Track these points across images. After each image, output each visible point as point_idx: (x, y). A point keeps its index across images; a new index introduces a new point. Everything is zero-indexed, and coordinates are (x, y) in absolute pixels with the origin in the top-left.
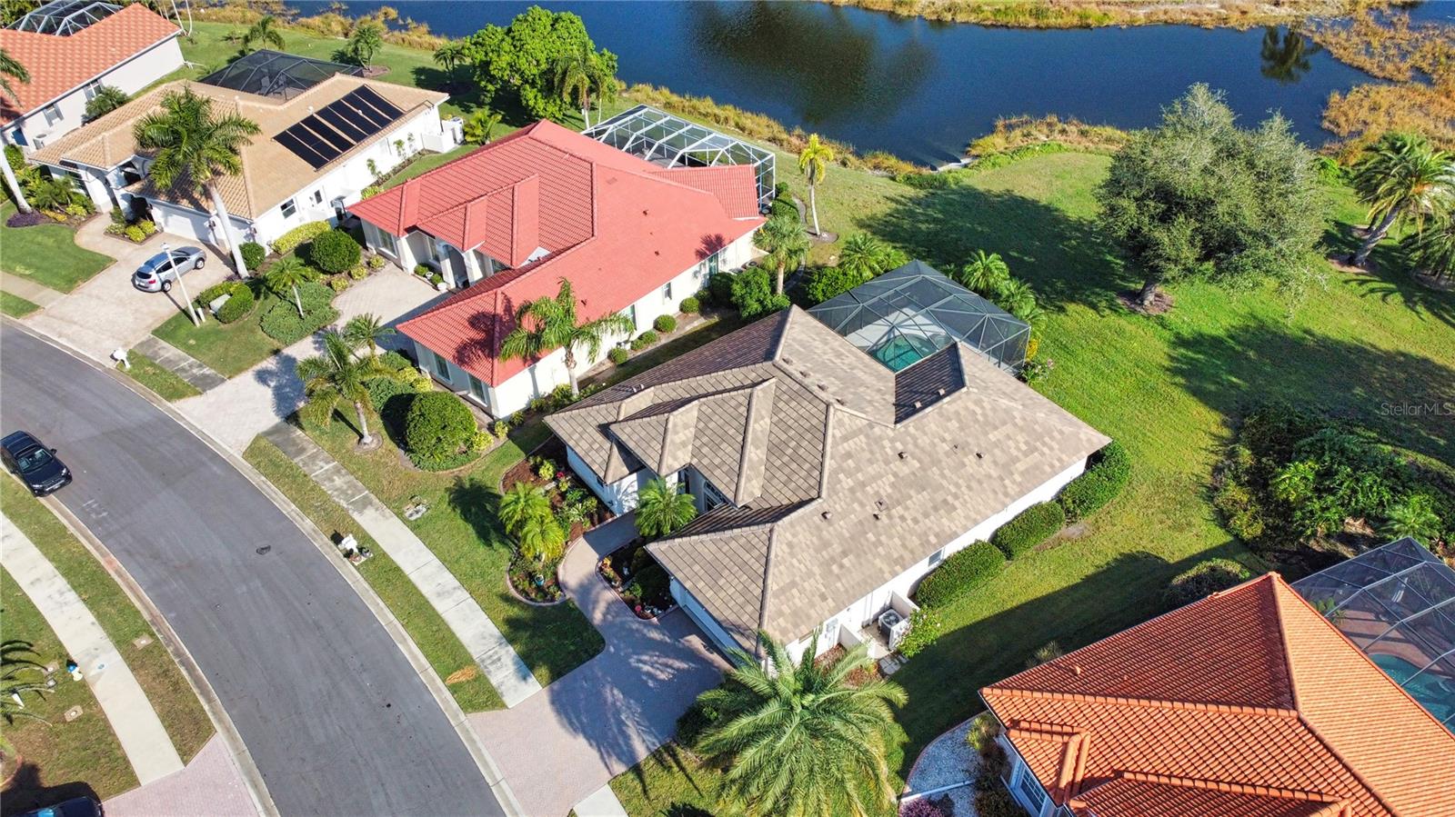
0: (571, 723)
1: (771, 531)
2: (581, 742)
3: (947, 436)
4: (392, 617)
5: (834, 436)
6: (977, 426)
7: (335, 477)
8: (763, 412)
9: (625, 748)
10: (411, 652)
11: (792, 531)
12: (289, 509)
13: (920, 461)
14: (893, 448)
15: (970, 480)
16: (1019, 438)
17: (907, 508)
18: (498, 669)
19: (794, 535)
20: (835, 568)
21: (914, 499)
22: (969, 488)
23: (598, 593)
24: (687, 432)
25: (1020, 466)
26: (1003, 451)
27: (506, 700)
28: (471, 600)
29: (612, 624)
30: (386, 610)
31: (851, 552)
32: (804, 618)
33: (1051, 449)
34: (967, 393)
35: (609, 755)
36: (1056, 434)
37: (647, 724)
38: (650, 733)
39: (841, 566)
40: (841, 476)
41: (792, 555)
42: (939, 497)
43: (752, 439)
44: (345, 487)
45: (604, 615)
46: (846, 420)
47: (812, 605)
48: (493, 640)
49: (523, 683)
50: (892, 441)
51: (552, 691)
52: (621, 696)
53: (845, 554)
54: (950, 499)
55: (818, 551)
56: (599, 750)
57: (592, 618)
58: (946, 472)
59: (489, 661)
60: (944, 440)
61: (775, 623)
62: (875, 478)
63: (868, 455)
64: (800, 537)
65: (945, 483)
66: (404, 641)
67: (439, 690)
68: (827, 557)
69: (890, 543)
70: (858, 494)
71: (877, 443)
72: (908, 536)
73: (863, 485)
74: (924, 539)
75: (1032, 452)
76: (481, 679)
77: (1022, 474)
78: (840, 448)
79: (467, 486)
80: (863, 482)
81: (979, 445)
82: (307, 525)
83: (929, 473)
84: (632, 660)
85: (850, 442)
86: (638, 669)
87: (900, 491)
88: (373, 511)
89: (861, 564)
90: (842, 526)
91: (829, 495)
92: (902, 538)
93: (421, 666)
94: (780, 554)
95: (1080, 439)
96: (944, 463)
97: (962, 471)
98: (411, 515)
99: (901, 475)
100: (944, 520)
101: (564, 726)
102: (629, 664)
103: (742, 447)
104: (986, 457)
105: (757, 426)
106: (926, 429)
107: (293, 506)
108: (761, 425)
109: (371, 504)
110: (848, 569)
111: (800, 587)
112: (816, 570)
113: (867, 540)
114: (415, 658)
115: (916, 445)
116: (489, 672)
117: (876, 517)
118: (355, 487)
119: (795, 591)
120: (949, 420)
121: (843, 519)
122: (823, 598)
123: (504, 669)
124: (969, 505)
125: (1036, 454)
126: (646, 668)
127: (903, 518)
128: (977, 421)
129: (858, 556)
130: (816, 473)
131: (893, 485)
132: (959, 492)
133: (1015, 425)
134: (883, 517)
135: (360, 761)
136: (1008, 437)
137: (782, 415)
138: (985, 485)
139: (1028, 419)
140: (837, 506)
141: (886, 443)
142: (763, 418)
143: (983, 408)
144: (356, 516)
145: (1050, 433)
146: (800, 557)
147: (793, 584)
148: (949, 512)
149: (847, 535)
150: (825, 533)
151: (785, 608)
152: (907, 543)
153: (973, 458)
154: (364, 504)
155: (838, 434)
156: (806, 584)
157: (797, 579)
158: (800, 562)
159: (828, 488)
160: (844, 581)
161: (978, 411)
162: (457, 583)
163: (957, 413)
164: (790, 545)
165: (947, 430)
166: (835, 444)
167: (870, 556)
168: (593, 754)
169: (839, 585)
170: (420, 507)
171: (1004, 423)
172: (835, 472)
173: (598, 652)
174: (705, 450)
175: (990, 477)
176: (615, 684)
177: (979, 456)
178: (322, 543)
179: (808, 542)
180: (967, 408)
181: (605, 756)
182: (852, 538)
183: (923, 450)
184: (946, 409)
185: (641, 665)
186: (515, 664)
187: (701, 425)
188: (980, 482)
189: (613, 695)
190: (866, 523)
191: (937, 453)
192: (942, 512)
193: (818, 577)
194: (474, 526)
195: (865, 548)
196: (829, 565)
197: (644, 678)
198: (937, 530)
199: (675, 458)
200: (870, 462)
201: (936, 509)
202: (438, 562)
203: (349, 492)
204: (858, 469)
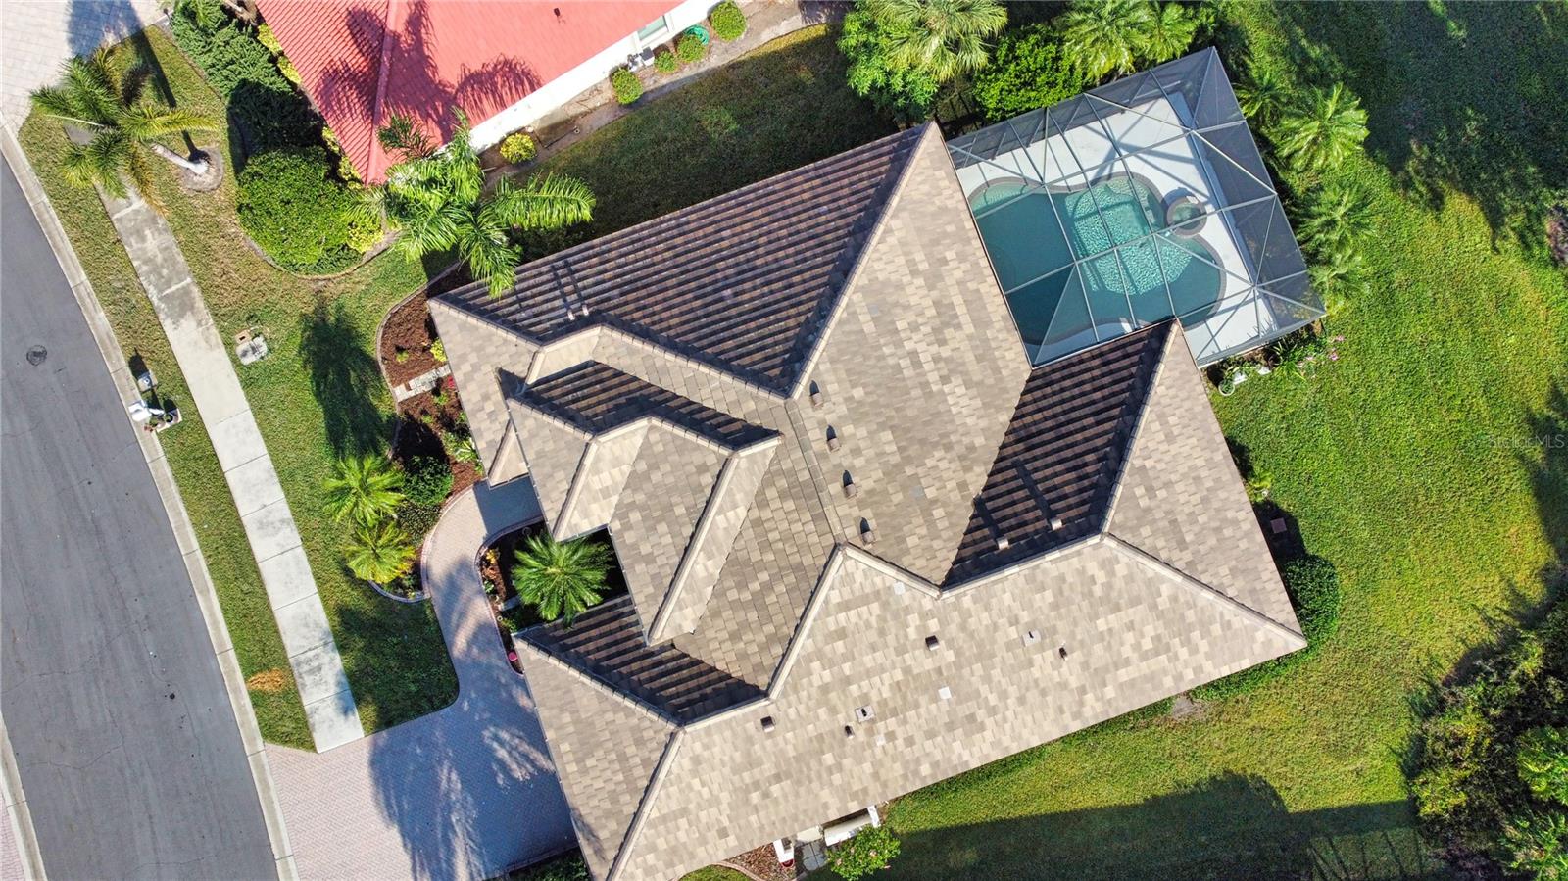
0: (389, 806)
1: (673, 736)
2: (394, 836)
3: (1025, 617)
4: (196, 545)
5: (827, 601)
6: (1085, 604)
7: (147, 232)
8: (739, 497)
9: (444, 865)
10: (212, 615)
11: (705, 740)
12: (79, 279)
13: (958, 653)
14: (924, 627)
15: (1027, 689)
16: (1149, 630)
17: (905, 722)
18: (316, 684)
19: (706, 747)
20: (755, 797)
21: (922, 710)
22: (1022, 700)
23: (470, 599)
24: (616, 472)
25: (1124, 675)
26: (1109, 647)
27: (318, 737)
28: (301, 552)
29: (477, 664)
30: (190, 529)
31: (788, 776)
32: (686, 856)
33: (1194, 651)
34: (1095, 546)
35: (423, 869)
36: (1216, 629)
37: (479, 840)
38: (481, 854)
39: (766, 795)
40: (816, 665)
41: (695, 773)
42: (963, 710)
43: (706, 540)
44: (159, 259)
45: (470, 644)
46: (859, 577)
47: (703, 841)
48: (318, 634)
49: (342, 717)
50: (925, 616)
51: (375, 744)
52: (459, 786)
53: (778, 778)
54: (981, 714)
55: (736, 771)
56: (413, 858)
57: (452, 643)
58: (996, 673)
59: (305, 668)
60: (1015, 621)
61: (639, 860)
62: (869, 674)
63: (872, 636)
64: (716, 749)
65: (984, 690)
66: (205, 591)
67: (237, 690)
68: (747, 780)
69: (856, 770)
70: (833, 695)
71: (896, 616)
72: (887, 762)
73: (847, 681)
74: (912, 767)
75: (1158, 654)
76: (291, 695)
77: (1121, 686)
78: (831, 620)
79: (332, 320)
80: (847, 677)
81: (1073, 635)
82: (100, 320)
83: (966, 672)
84: (486, 734)
85: (852, 613)
86: (490, 751)
87: (904, 698)
88: (194, 324)
89: (797, 795)
90: (788, 740)
91: (784, 694)
92: (877, 765)
93: (221, 644)
94: (675, 770)
95: (1253, 639)
96: (997, 659)
97: (1022, 674)
98: (245, 354)
99: (916, 671)
100: (957, 746)
101: (378, 804)
102: (482, 737)
103: (686, 549)
104: (1075, 657)
105: (720, 519)
106: (994, 601)
107: (84, 277)
108: (727, 518)
109: (192, 307)
110: (776, 801)
111: (692, 817)
112: (725, 797)
113: (820, 762)
114: (215, 623)
115: (963, 627)
116: (303, 685)
117: (848, 730)
118: (175, 263)
119: (683, 822)
120: (1042, 588)
121: (793, 729)
122: (723, 833)
123: (324, 687)
124: (1007, 727)
125: (1163, 657)
126: (502, 753)
127: (891, 736)
128: (1091, 593)
129: (798, 783)
130: (779, 650)
131: (897, 686)
132: (1001, 705)
133: (1154, 606)
134: (860, 734)
135: (128, 773)
136: (1131, 626)
137: (766, 514)
138: (1049, 698)
139: (1182, 599)
140: (792, 712)
141: (914, 620)
142: (735, 506)
143: (1112, 574)
144: (168, 326)
145: (1204, 627)
146: (705, 777)
147: (684, 812)
148: (968, 734)
149: (791, 753)
150: (757, 747)
151: (662, 844)
152: (882, 772)
153: (1050, 655)
154: (182, 306)
155: (835, 598)
156: (703, 815)
157: (692, 806)
158: (703, 784)
159: (786, 683)
160: (762, 814)
161: (1101, 577)
162: (287, 513)
163: (1062, 579)
164: (696, 760)
165: (1028, 606)
166: (826, 612)
167: (815, 785)
168: (404, 859)
169: (753, 818)
170: (259, 340)
171: (1135, 601)
172: (808, 659)
173: (445, 703)
174: (635, 517)
175: (1064, 685)
176: (456, 765)
177: (1063, 652)
178: (117, 363)
179: (726, 758)
180: (1082, 572)
181: (418, 869)
182: (798, 758)
183: (972, 635)
184: (1045, 572)
185: (495, 745)
186: (339, 684)
187: (642, 466)
188: (1043, 693)
189: (449, 780)
190: (828, 740)
191: (993, 641)
192: (959, 732)
193: (724, 806)
194: (326, 412)
195: (813, 775)
196: (747, 791)
197: (495, 767)
198: (938, 757)
199: (586, 515)
200: (874, 648)
201: (950, 727)
202: (266, 462)
203: (165, 272)
204: (848, 657)
